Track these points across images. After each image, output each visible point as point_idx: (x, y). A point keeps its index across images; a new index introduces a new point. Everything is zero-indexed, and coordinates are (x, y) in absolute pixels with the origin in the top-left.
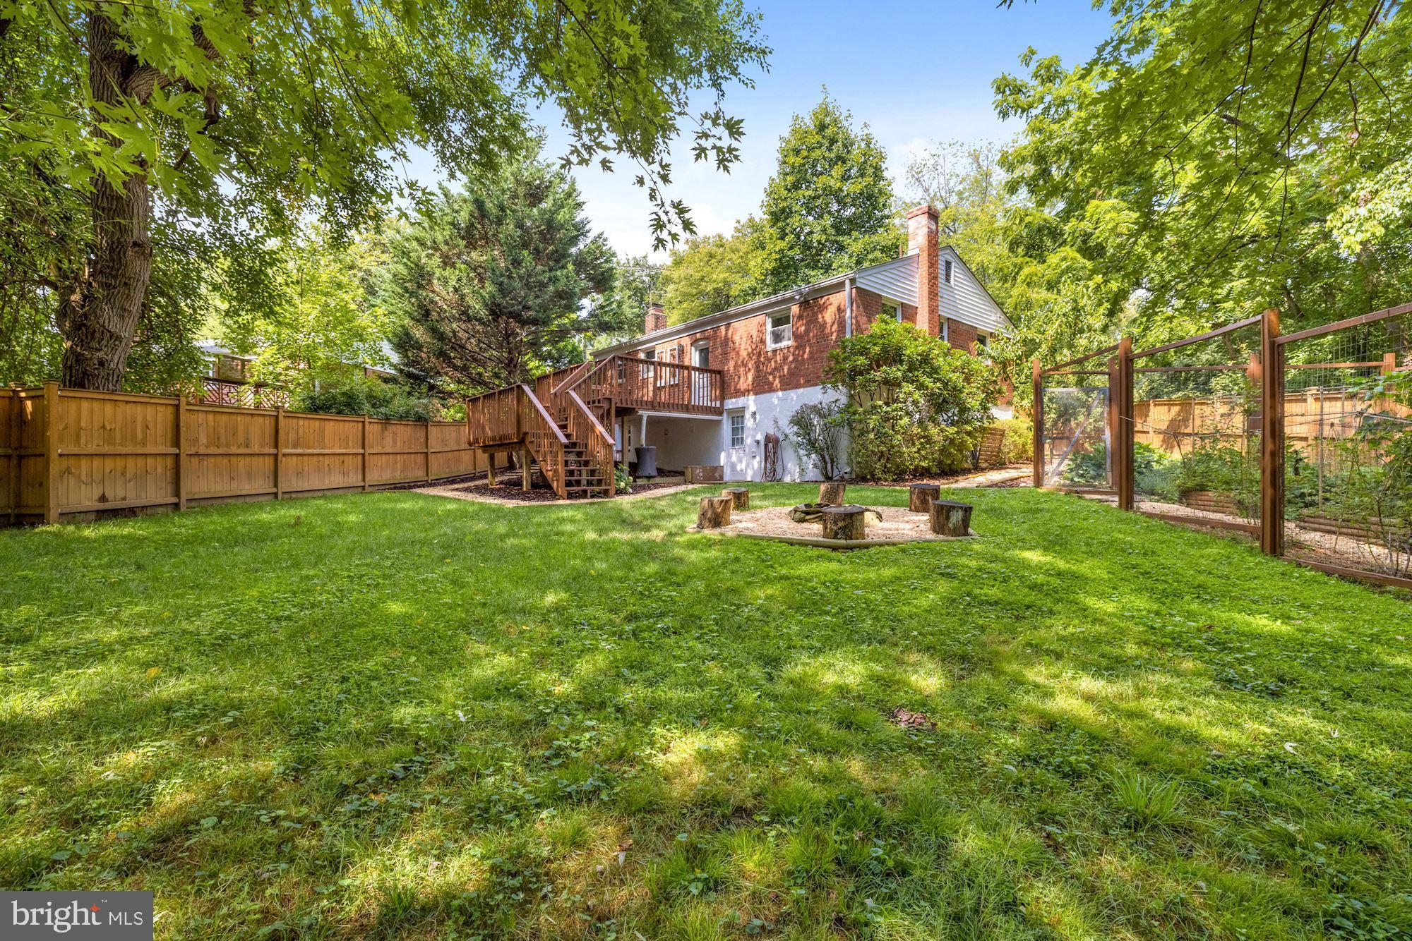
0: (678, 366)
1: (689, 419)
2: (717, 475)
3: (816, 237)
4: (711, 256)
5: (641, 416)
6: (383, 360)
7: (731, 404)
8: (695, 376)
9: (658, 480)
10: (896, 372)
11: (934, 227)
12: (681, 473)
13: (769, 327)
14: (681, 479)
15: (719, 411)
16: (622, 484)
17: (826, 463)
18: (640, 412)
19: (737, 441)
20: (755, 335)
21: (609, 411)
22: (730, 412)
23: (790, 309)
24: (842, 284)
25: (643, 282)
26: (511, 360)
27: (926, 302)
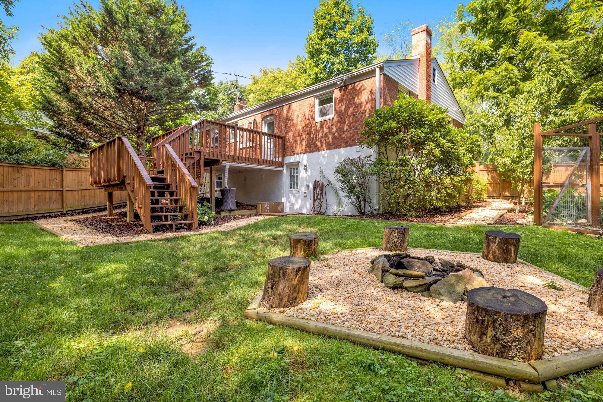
0: (252, 131)
1: (260, 170)
2: (279, 208)
3: (336, 67)
4: (275, 79)
5: (225, 166)
6: (43, 125)
7: (291, 159)
8: (265, 139)
9: (237, 212)
10: (421, 133)
11: (429, 41)
12: (254, 207)
13: (317, 108)
14: (253, 211)
15: (281, 164)
16: (206, 218)
17: (360, 202)
18: (224, 163)
19: (294, 185)
20: (307, 113)
21: (199, 161)
22: (289, 165)
23: (333, 92)
24: (373, 72)
25: (236, 95)
26: (139, 128)
27: (424, 92)
